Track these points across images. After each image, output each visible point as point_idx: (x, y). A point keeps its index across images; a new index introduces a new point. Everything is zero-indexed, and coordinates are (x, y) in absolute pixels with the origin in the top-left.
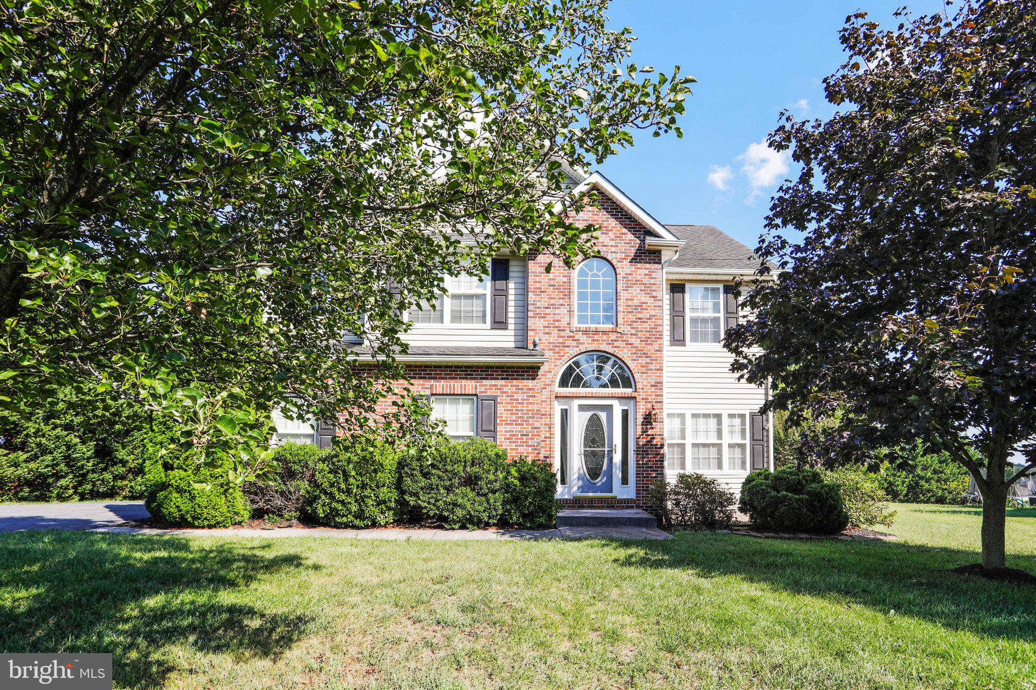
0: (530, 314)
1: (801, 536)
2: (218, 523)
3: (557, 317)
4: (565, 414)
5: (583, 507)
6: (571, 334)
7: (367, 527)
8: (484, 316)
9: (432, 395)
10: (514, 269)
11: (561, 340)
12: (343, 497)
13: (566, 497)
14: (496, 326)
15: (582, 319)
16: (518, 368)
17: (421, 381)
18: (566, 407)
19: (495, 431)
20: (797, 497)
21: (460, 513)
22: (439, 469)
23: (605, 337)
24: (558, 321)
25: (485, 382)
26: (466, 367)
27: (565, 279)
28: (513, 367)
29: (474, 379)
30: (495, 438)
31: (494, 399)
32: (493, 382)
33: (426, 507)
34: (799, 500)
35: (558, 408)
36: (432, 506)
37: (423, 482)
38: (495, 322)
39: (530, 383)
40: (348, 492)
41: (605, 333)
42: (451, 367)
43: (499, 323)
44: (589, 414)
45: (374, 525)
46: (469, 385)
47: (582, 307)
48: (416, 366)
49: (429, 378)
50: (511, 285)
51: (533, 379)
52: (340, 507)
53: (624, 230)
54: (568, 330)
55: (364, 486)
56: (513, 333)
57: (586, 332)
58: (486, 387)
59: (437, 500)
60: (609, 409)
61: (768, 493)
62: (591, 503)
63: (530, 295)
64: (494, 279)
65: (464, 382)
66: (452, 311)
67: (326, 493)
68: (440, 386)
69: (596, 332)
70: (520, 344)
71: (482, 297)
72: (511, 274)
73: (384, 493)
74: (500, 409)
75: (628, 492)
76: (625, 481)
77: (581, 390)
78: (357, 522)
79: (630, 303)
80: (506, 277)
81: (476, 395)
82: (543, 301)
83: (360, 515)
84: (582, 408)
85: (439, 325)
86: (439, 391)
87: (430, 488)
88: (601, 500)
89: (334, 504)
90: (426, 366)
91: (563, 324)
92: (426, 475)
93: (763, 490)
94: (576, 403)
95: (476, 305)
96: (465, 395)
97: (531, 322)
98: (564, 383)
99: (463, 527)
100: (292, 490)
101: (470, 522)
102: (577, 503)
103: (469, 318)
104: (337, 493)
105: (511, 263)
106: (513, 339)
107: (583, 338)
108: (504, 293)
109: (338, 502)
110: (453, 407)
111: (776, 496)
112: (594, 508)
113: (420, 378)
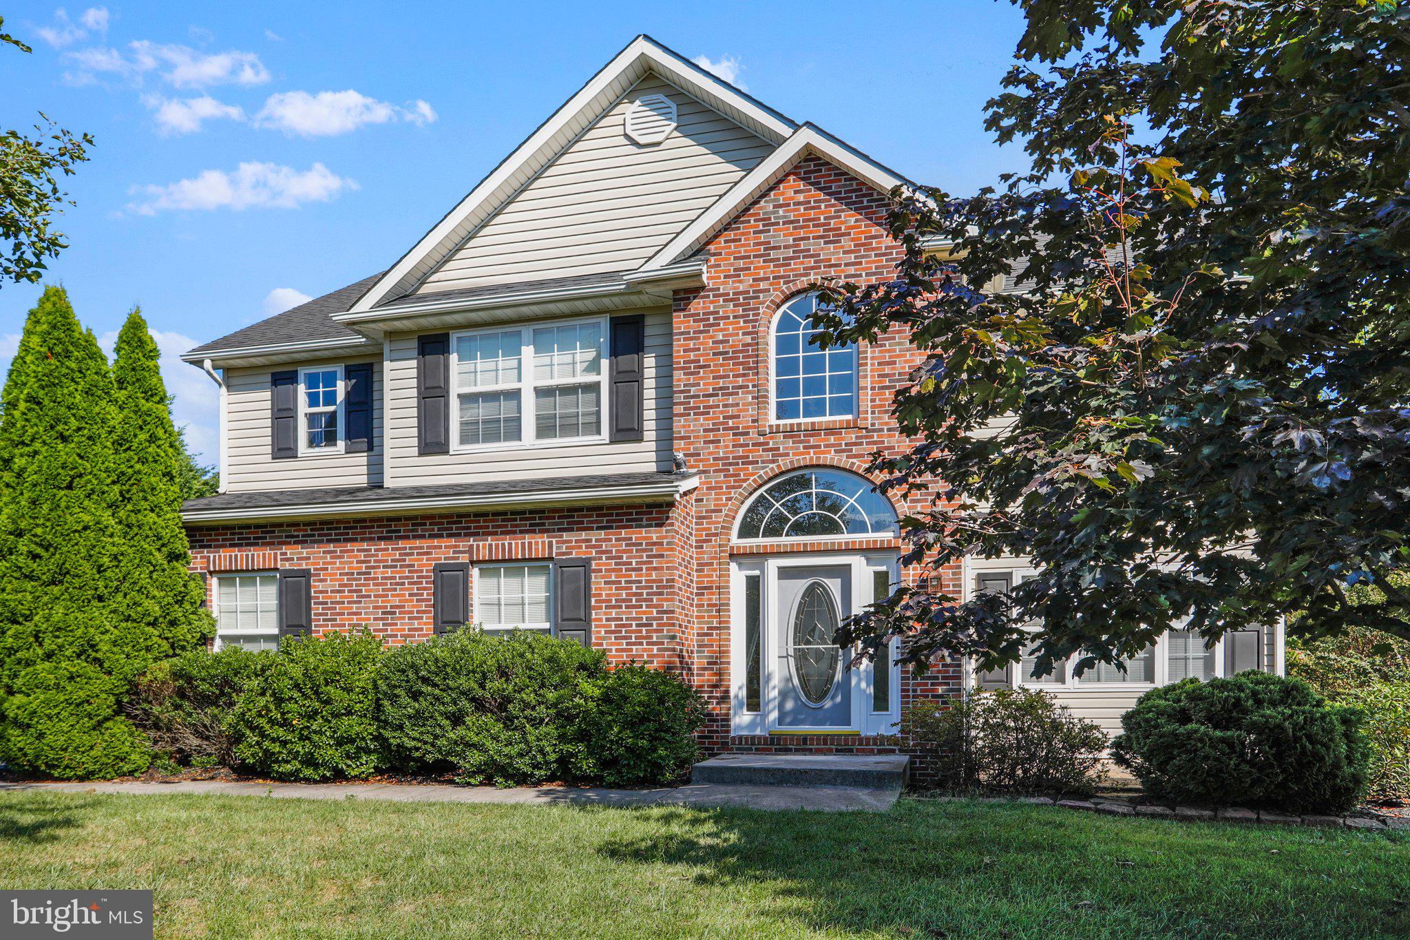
0: (679, 409)
1: (1231, 813)
2: (93, 773)
3: (731, 411)
4: (754, 587)
5: (787, 751)
6: (762, 439)
7: (324, 780)
8: (598, 423)
9: (472, 562)
10: (651, 330)
11: (740, 451)
12: (280, 732)
13: (758, 732)
14: (619, 436)
15: (783, 411)
16: (630, 507)
17: (453, 541)
18: (757, 572)
19: (587, 620)
20: (1218, 733)
21: (475, 758)
22: (435, 685)
23: (832, 439)
24: (732, 417)
25: (565, 536)
26: (531, 512)
27: (748, 339)
28: (621, 507)
29: (547, 531)
30: (588, 631)
31: (585, 564)
32: (584, 535)
33: (417, 749)
34: (1223, 740)
35: (737, 578)
36: (429, 747)
37: (412, 707)
38: (618, 431)
39: (654, 534)
40: (285, 724)
41: (831, 430)
42: (505, 513)
43: (626, 431)
44: (802, 585)
45: (339, 776)
46: (538, 544)
47: (782, 388)
48: (442, 516)
49: (467, 535)
50: (650, 361)
51: (660, 525)
52: (276, 748)
53: (874, 230)
54: (753, 434)
55: (312, 716)
56: (653, 446)
57: (790, 433)
58: (573, 544)
59: (436, 737)
60: (844, 572)
61: (1157, 726)
62: (804, 744)
63: (678, 375)
64: (614, 352)
65: (528, 538)
66: (538, 417)
67: (252, 729)
68: (484, 546)
69: (814, 430)
70: (665, 466)
71: (594, 388)
72: (647, 342)
73: (351, 725)
74: (597, 582)
75: (886, 724)
76: (881, 702)
77: (785, 540)
78: (308, 772)
79: (887, 370)
80: (638, 348)
81: (551, 559)
82: (706, 383)
83: (310, 761)
84: (785, 573)
85: (514, 444)
86: (484, 554)
87: (418, 717)
88: (825, 739)
89: (266, 744)
90: (460, 516)
91: (745, 421)
92: (415, 696)
93: (1147, 721)
94: (773, 565)
95: (583, 403)
96: (530, 560)
97: (679, 425)
98: (748, 530)
99: (489, 782)
100: (207, 721)
101: (492, 773)
102: (775, 743)
103: (570, 427)
104: (267, 727)
105: (648, 321)
106: (653, 456)
107: (785, 445)
108: (636, 377)
109: (273, 740)
110: (514, 582)
111: (1174, 734)
112: (810, 751)
113: (449, 536)
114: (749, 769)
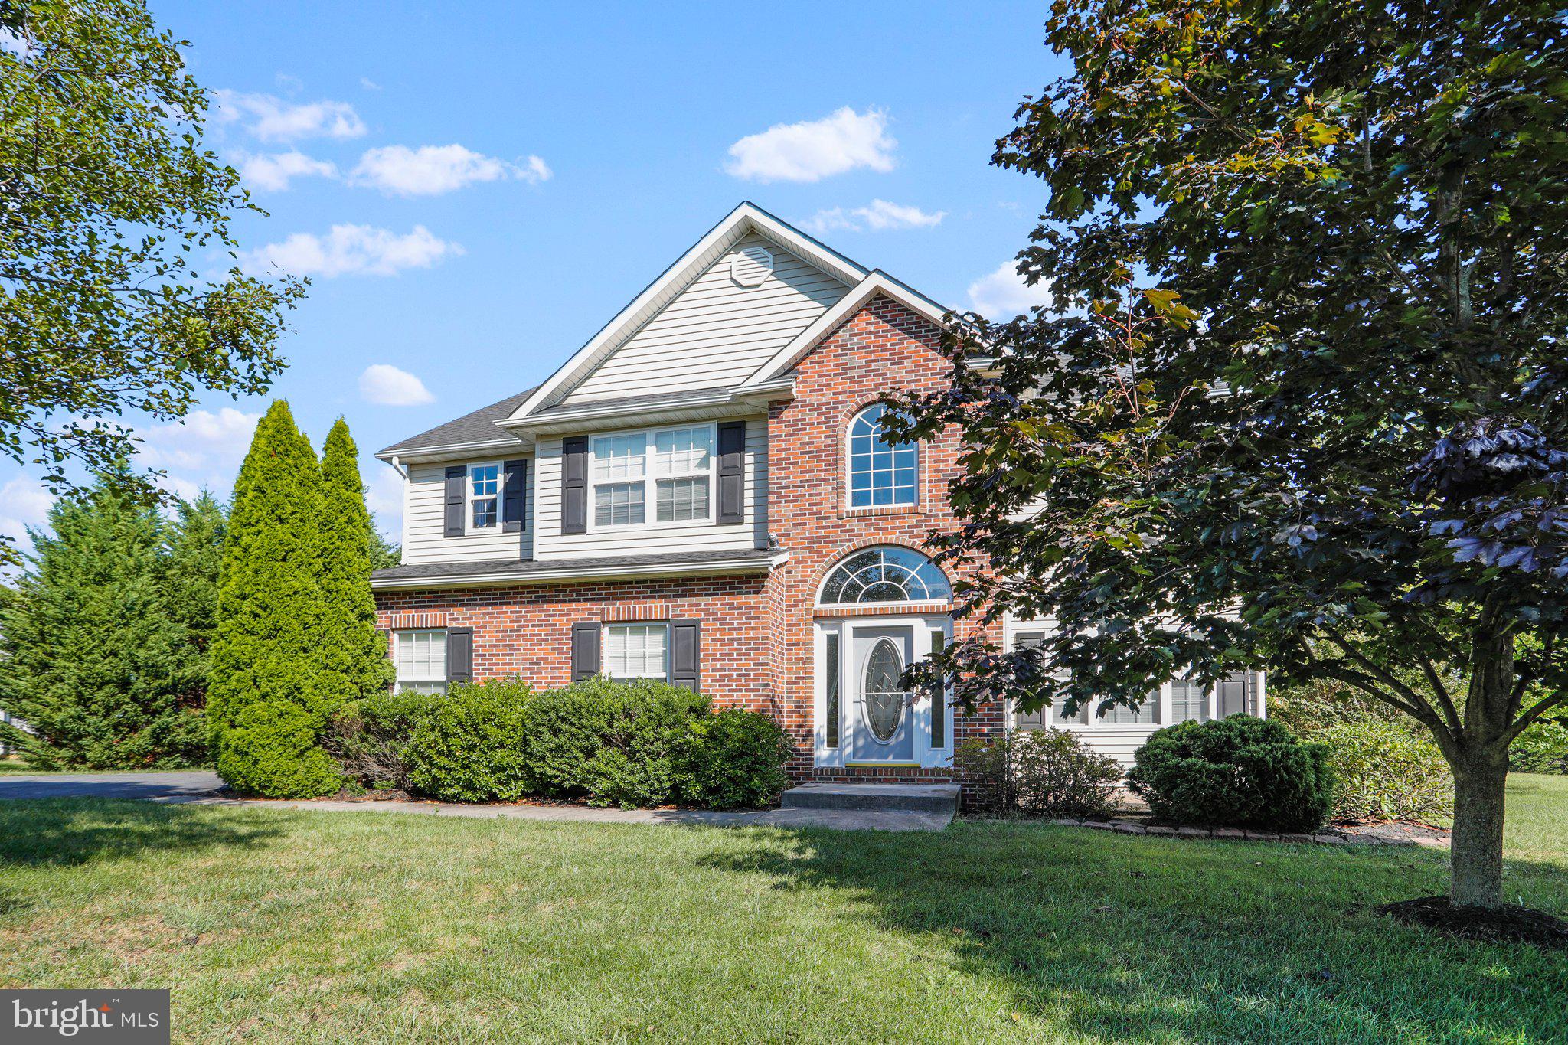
0: (772, 498)
1: (1223, 832)
2: (296, 793)
3: (815, 499)
4: (833, 643)
5: (860, 780)
6: (840, 522)
7: (481, 801)
8: (707, 509)
9: (604, 623)
10: (751, 433)
11: (823, 532)
12: (446, 761)
13: (836, 764)
14: (725, 519)
15: (858, 499)
16: (733, 577)
17: (588, 605)
18: (836, 632)
19: (697, 670)
20: (1213, 766)
21: (604, 785)
22: (572, 724)
23: (897, 523)
24: (816, 504)
25: (680, 601)
26: (652, 581)
27: (829, 441)
28: (724, 578)
29: (665, 597)
30: (697, 680)
31: (695, 624)
32: (694, 600)
33: (557, 777)
34: (1216, 771)
35: (820, 636)
36: (566, 776)
37: (553, 742)
38: (724, 515)
39: (752, 599)
40: (450, 754)
41: (896, 515)
42: (630, 582)
43: (730, 515)
44: (873, 642)
45: (493, 798)
46: (657, 607)
47: (859, 481)
48: (580, 585)
49: (599, 600)
50: (749, 459)
51: (757, 592)
52: (442, 774)
53: (931, 354)
54: (833, 517)
55: (471, 748)
56: (751, 528)
57: (863, 517)
58: (686, 608)
59: (572, 767)
60: (907, 632)
61: (1163, 760)
62: (874, 775)
63: (772, 470)
64: (722, 451)
65: (649, 603)
66: (659, 504)
67: (424, 759)
68: (614, 609)
69: (883, 515)
70: (761, 544)
71: (704, 480)
72: (747, 443)
73: (502, 757)
74: (705, 639)
75: (941, 758)
76: (937, 739)
77: (859, 606)
78: (468, 795)
79: (942, 466)
80: (740, 448)
81: (667, 620)
82: (794, 477)
83: (469, 786)
84: (859, 633)
85: (638, 526)
86: (613, 616)
87: (557, 750)
88: (892, 770)
89: (435, 771)
90: (595, 584)
91: (826, 508)
92: (556, 732)
93: (1155, 755)
94: (849, 626)
95: (695, 493)
96: (651, 620)
97: (773, 510)
98: (829, 596)
99: (615, 804)
100: (387, 752)
101: (617, 798)
102: (850, 774)
103: (685, 512)
104: (435, 757)
105: (748, 426)
106: (751, 536)
107: (859, 527)
108: (740, 473)
109: (440, 768)
110: (637, 638)
111: (1177, 767)
112: (879, 781)
113: (585, 600)
114: (829, 796)
